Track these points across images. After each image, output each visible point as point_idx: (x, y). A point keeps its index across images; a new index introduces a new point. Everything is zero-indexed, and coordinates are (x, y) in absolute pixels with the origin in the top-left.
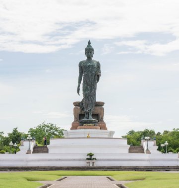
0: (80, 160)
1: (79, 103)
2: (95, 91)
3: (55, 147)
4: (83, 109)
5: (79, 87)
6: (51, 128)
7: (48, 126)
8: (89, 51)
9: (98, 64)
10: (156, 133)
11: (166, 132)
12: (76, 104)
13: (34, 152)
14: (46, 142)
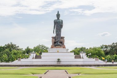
0: (54, 62)
1: (54, 37)
2: (61, 32)
3: (44, 56)
4: (56, 40)
5: (54, 30)
6: (43, 47)
7: (41, 46)
8: (58, 16)
9: (62, 21)
10: (86, 49)
11: (90, 48)
12: (53, 38)
13: (35, 58)
14: (41, 54)
